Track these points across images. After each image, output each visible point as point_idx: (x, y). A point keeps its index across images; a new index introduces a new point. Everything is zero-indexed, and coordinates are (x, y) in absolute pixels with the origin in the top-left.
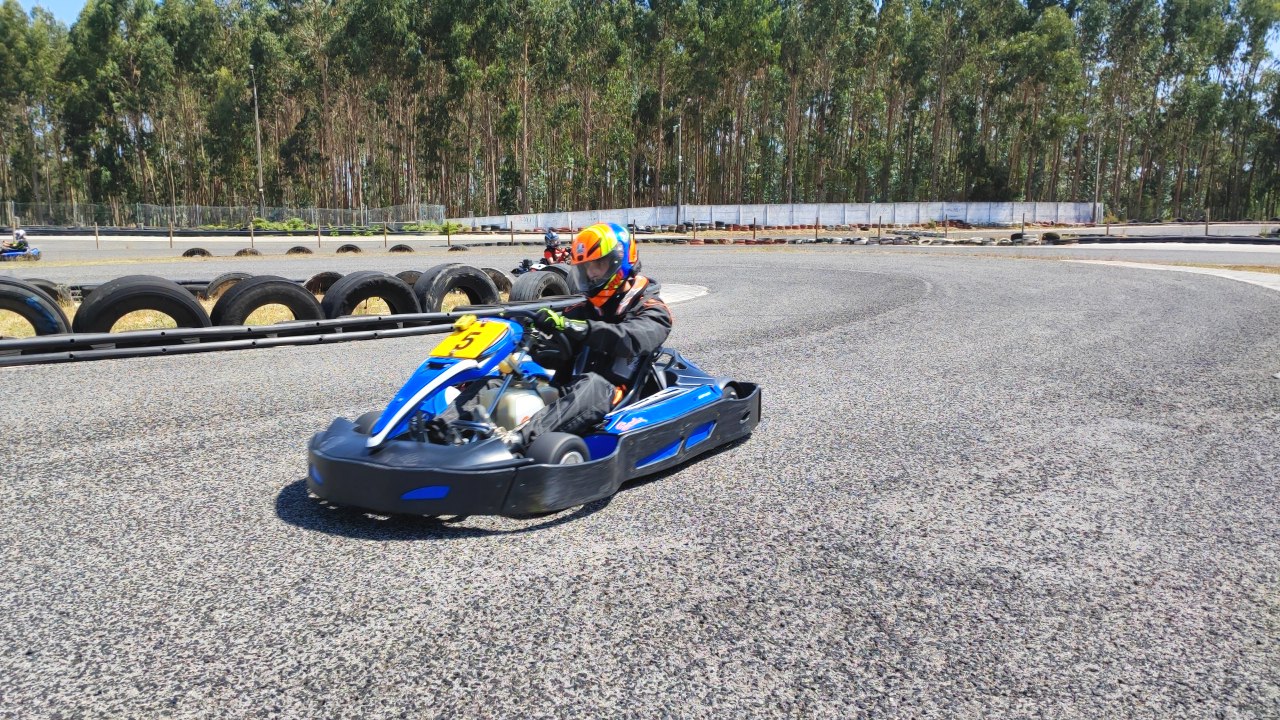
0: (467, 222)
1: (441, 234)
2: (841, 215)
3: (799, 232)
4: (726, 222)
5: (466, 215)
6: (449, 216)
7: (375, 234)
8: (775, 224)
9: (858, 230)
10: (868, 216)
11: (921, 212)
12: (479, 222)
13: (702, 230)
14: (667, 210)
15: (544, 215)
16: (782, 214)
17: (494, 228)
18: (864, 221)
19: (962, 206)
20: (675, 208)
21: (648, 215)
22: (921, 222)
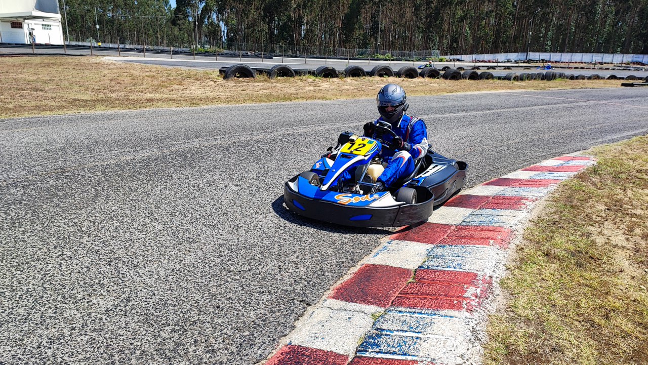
0: (447, 57)
1: (440, 61)
2: (591, 58)
3: (575, 64)
4: (546, 60)
5: (447, 55)
6: (442, 54)
7: (417, 61)
8: (564, 61)
9: (599, 65)
10: (602, 59)
11: (624, 58)
12: (452, 57)
13: (536, 62)
14: (523, 54)
15: (476, 55)
16: (568, 57)
17: (458, 60)
18: (601, 61)
19: (641, 56)
20: (526, 54)
21: (515, 56)
22: (624, 62)
